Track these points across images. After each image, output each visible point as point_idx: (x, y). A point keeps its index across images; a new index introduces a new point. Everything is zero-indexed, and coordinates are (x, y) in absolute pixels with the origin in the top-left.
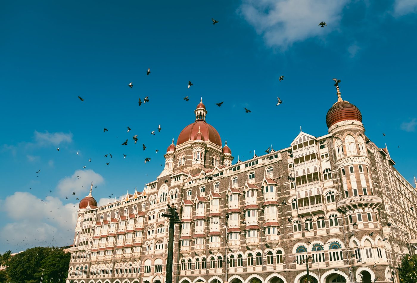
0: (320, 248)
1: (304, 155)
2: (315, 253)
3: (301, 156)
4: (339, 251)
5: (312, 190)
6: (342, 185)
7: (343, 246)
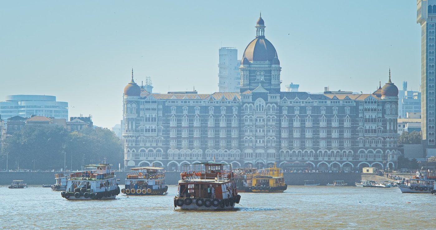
0: (371, 152)
1: (371, 108)
2: (369, 154)
3: (368, 108)
4: (380, 154)
5: (373, 126)
6: (386, 126)
7: (382, 153)
